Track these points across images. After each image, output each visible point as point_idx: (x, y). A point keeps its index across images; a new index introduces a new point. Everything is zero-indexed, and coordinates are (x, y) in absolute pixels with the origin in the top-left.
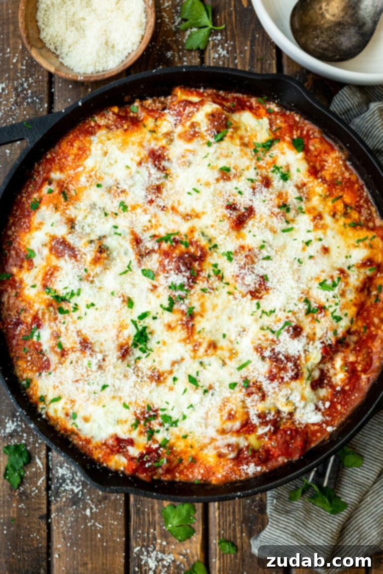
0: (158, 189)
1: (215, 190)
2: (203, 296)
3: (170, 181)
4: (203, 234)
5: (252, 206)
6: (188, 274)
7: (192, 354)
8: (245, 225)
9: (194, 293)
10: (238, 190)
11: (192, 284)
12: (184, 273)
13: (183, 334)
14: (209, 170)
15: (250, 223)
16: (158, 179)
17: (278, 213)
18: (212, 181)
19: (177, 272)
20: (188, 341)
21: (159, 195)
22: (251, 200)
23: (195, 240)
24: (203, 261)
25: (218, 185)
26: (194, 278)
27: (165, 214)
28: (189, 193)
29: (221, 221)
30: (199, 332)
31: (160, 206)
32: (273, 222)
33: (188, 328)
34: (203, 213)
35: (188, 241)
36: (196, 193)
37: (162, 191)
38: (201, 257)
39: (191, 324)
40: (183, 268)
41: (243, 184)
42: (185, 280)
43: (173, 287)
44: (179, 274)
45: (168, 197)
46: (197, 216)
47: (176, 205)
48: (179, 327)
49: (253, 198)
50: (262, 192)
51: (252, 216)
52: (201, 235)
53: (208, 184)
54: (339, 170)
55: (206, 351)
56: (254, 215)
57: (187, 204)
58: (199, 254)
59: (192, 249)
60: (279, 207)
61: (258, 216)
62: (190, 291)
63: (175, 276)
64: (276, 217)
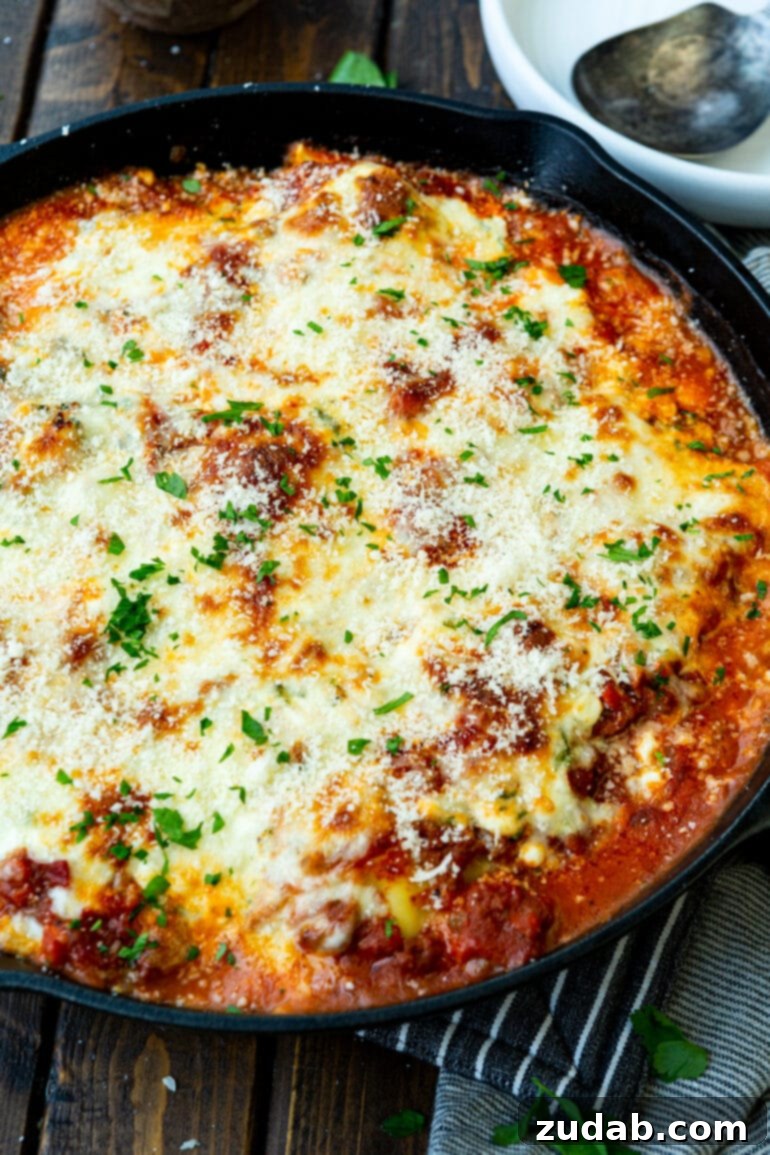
0: (225, 321)
1: (362, 334)
2: (304, 543)
3: (255, 309)
4: (321, 413)
5: (448, 371)
6: (272, 486)
7: (260, 667)
8: (427, 406)
9: (283, 532)
10: (417, 338)
11: (279, 512)
12: (262, 485)
13: (242, 621)
14: (351, 292)
15: (441, 403)
16: (225, 301)
17: (512, 392)
18: (358, 313)
19: (244, 480)
20: (252, 638)
21: (225, 334)
22: (447, 359)
23: (298, 420)
24: (313, 466)
25: (371, 322)
26: (287, 500)
27: (234, 373)
28: (298, 333)
29: (368, 391)
30: (285, 620)
31: (223, 357)
32: (497, 408)
33: (255, 608)
34: (328, 374)
35: (280, 423)
36: (315, 334)
37: (233, 327)
38: (309, 456)
39: (264, 601)
40: (261, 473)
41: (432, 327)
42: (265, 499)
43: (231, 515)
44: (251, 486)
45: (246, 339)
46: (311, 378)
47: (261, 357)
48: (235, 605)
49: (455, 355)
50: (476, 347)
51: (448, 388)
52: (316, 414)
53: (345, 320)
54: (669, 336)
55: (297, 661)
56: (453, 388)
57: (290, 353)
58: (306, 448)
59: (290, 440)
60: (516, 380)
61: (461, 392)
62: (272, 526)
63: (238, 489)
64: (508, 398)
